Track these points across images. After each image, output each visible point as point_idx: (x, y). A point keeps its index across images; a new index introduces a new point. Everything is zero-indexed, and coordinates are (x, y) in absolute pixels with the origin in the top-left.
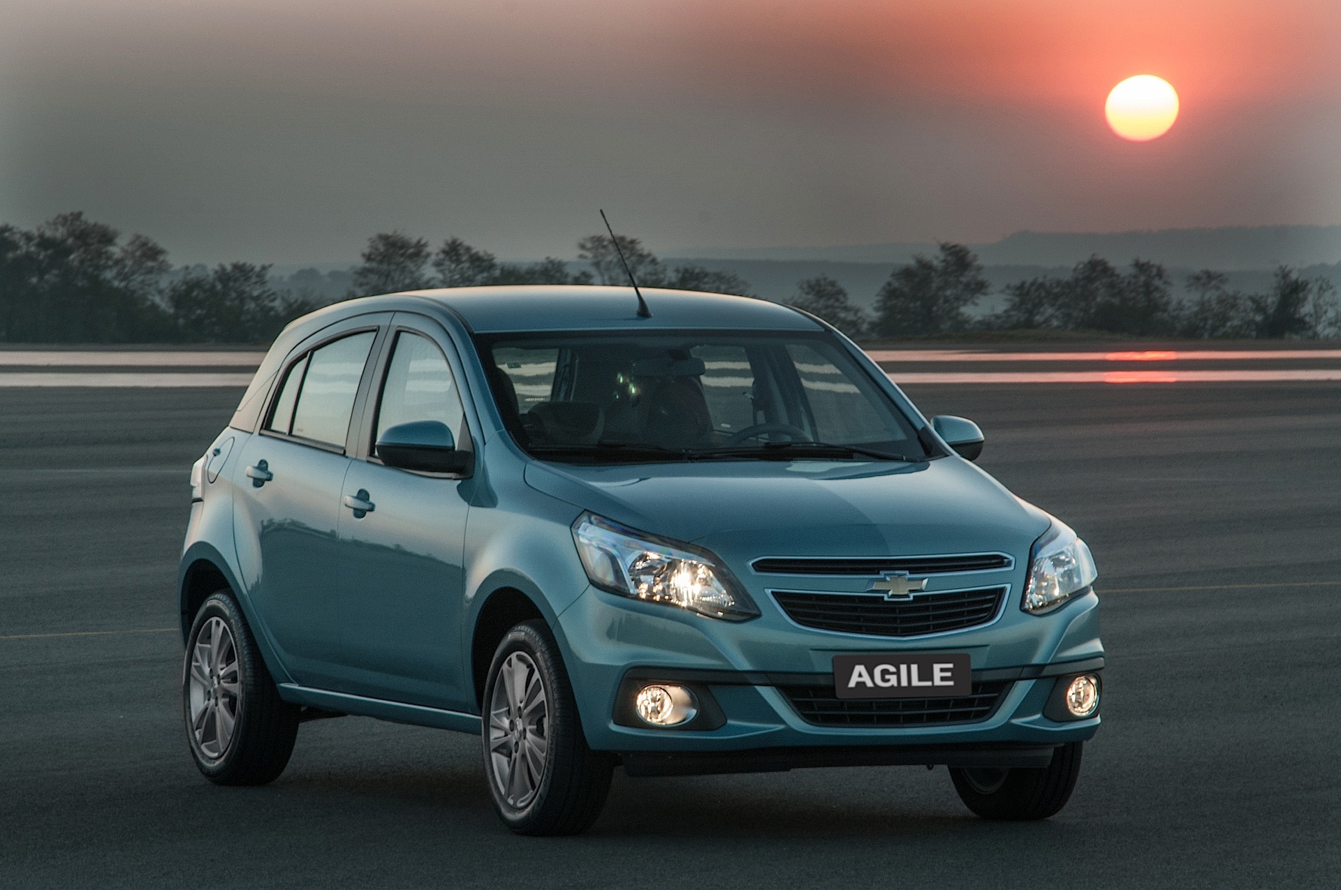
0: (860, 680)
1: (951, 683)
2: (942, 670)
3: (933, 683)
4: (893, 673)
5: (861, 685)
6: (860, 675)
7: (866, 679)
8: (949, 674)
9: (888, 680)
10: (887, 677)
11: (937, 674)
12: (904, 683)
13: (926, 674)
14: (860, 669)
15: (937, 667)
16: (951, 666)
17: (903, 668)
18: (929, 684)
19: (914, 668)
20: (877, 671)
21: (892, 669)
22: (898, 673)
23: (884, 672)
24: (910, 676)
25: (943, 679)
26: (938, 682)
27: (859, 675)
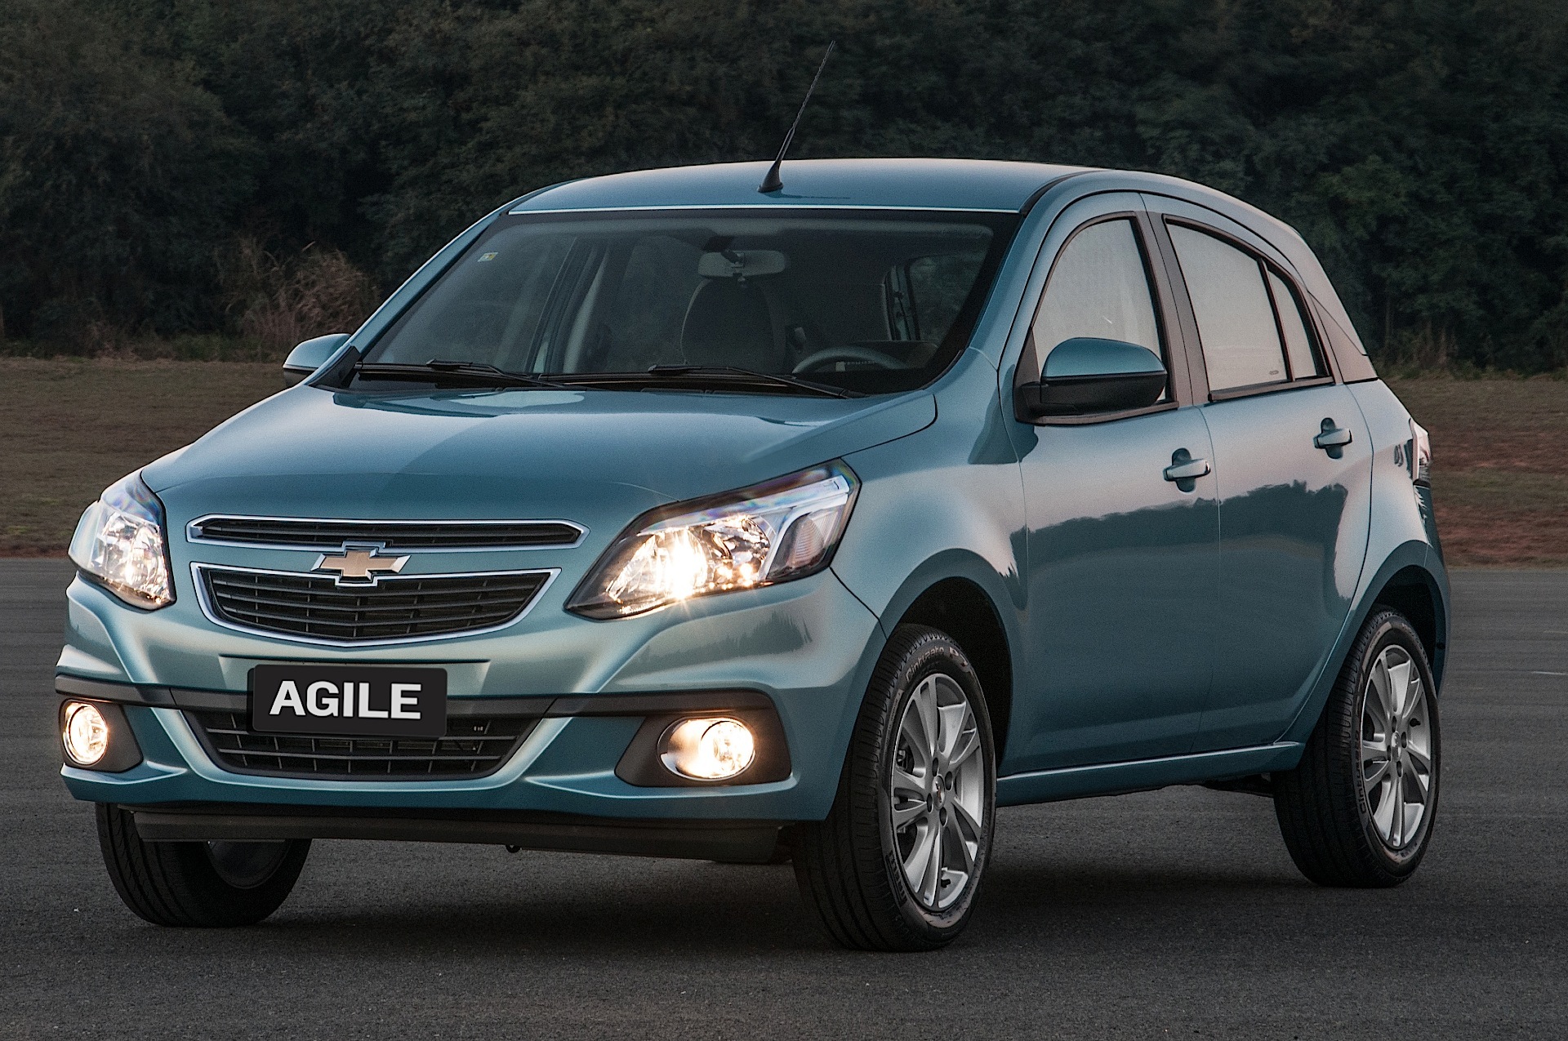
0: (288, 703)
1: (417, 716)
2: (405, 694)
3: (390, 714)
4: (333, 696)
5: (288, 711)
6: (288, 697)
7: (295, 702)
8: (414, 701)
9: (326, 706)
10: (325, 701)
11: (397, 701)
12: (348, 712)
13: (380, 700)
14: (288, 686)
15: (396, 689)
16: (417, 687)
17: (349, 688)
18: (384, 714)
19: (364, 688)
20: (312, 690)
21: (333, 689)
22: (340, 696)
23: (322, 693)
24: (356, 701)
25: (404, 708)
26: (396, 713)
27: (286, 696)
